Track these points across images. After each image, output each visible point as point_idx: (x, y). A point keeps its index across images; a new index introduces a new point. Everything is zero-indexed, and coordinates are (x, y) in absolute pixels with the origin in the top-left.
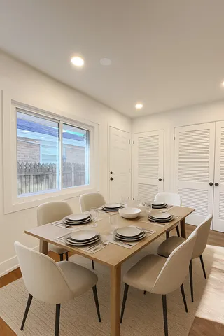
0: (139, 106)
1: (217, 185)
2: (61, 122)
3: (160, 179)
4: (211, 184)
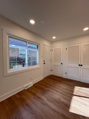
0: (54, 38)
1: (82, 65)
2: (27, 42)
3: (62, 64)
4: (79, 65)
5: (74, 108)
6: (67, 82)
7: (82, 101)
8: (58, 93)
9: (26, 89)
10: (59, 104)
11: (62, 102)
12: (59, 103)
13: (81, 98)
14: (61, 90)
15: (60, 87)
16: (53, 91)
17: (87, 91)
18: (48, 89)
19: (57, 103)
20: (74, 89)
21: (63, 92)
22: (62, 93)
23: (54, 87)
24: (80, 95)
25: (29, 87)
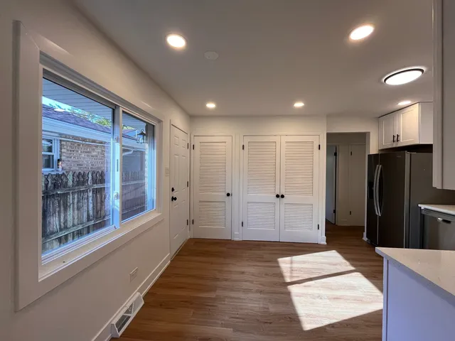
0: (211, 106)
1: (283, 196)
3: (228, 195)
4: (278, 196)
5: (308, 315)
6: (252, 252)
7: (310, 291)
8: (251, 295)
9: (120, 334)
10: (271, 325)
11: (275, 314)
12: (270, 323)
13: (305, 286)
14: (252, 282)
15: (243, 273)
16: (233, 294)
17: (304, 262)
18: (213, 295)
19: (266, 325)
20: (279, 267)
21: (261, 285)
22: (261, 292)
23: (226, 280)
24: (301, 279)
25: (133, 316)
